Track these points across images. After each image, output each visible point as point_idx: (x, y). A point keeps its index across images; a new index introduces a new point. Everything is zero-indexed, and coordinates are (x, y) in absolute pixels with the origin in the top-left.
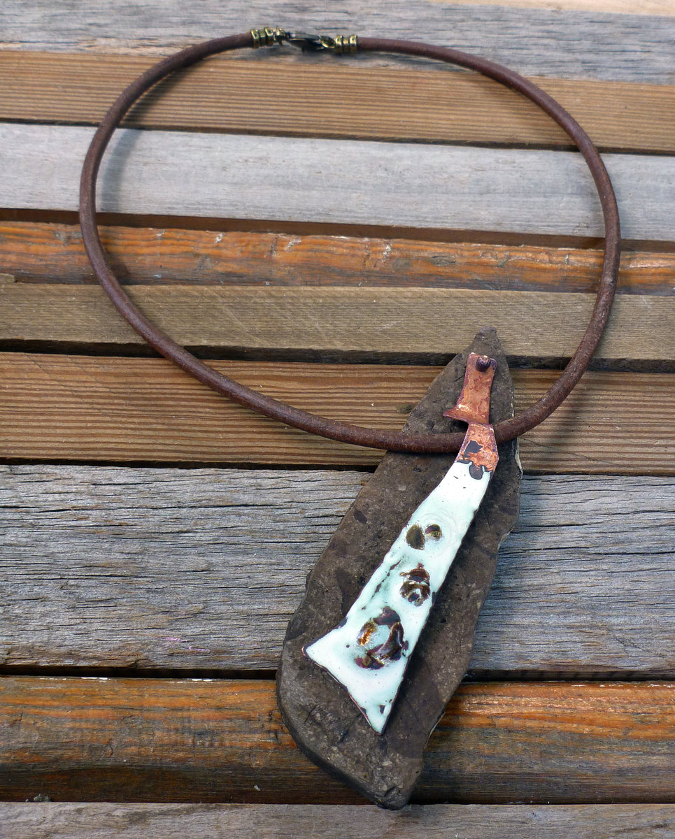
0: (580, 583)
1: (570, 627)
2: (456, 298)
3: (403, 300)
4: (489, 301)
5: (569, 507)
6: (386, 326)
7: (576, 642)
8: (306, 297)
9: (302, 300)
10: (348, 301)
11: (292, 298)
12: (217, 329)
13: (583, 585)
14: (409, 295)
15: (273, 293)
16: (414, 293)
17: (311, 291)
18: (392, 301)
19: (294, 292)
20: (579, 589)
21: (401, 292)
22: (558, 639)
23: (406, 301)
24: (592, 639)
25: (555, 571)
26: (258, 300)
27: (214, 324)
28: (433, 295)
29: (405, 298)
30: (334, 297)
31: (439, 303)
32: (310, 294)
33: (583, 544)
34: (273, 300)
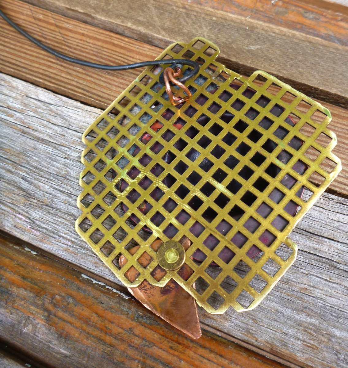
0: (322, 290)
1: (299, 324)
2: (310, 42)
3: (271, 34)
4: (334, 51)
5: (337, 224)
6: (252, 48)
7: (299, 339)
8: (206, 15)
9: (203, 15)
10: (233, 24)
11: (197, 12)
12: (141, 19)
13: (323, 292)
14: (277, 31)
15: (187, 6)
16: (281, 31)
17: (211, 12)
18: (263, 32)
19: (200, 9)
20: (318, 295)
21: (272, 28)
22: (285, 330)
23: (273, 35)
24: (313, 342)
25: (305, 272)
26: (175, 8)
27: (141, 15)
28: (294, 36)
29: (274, 33)
30: (225, 19)
31: (296, 43)
32: (211, 13)
33: (336, 259)
34: (184, 10)
